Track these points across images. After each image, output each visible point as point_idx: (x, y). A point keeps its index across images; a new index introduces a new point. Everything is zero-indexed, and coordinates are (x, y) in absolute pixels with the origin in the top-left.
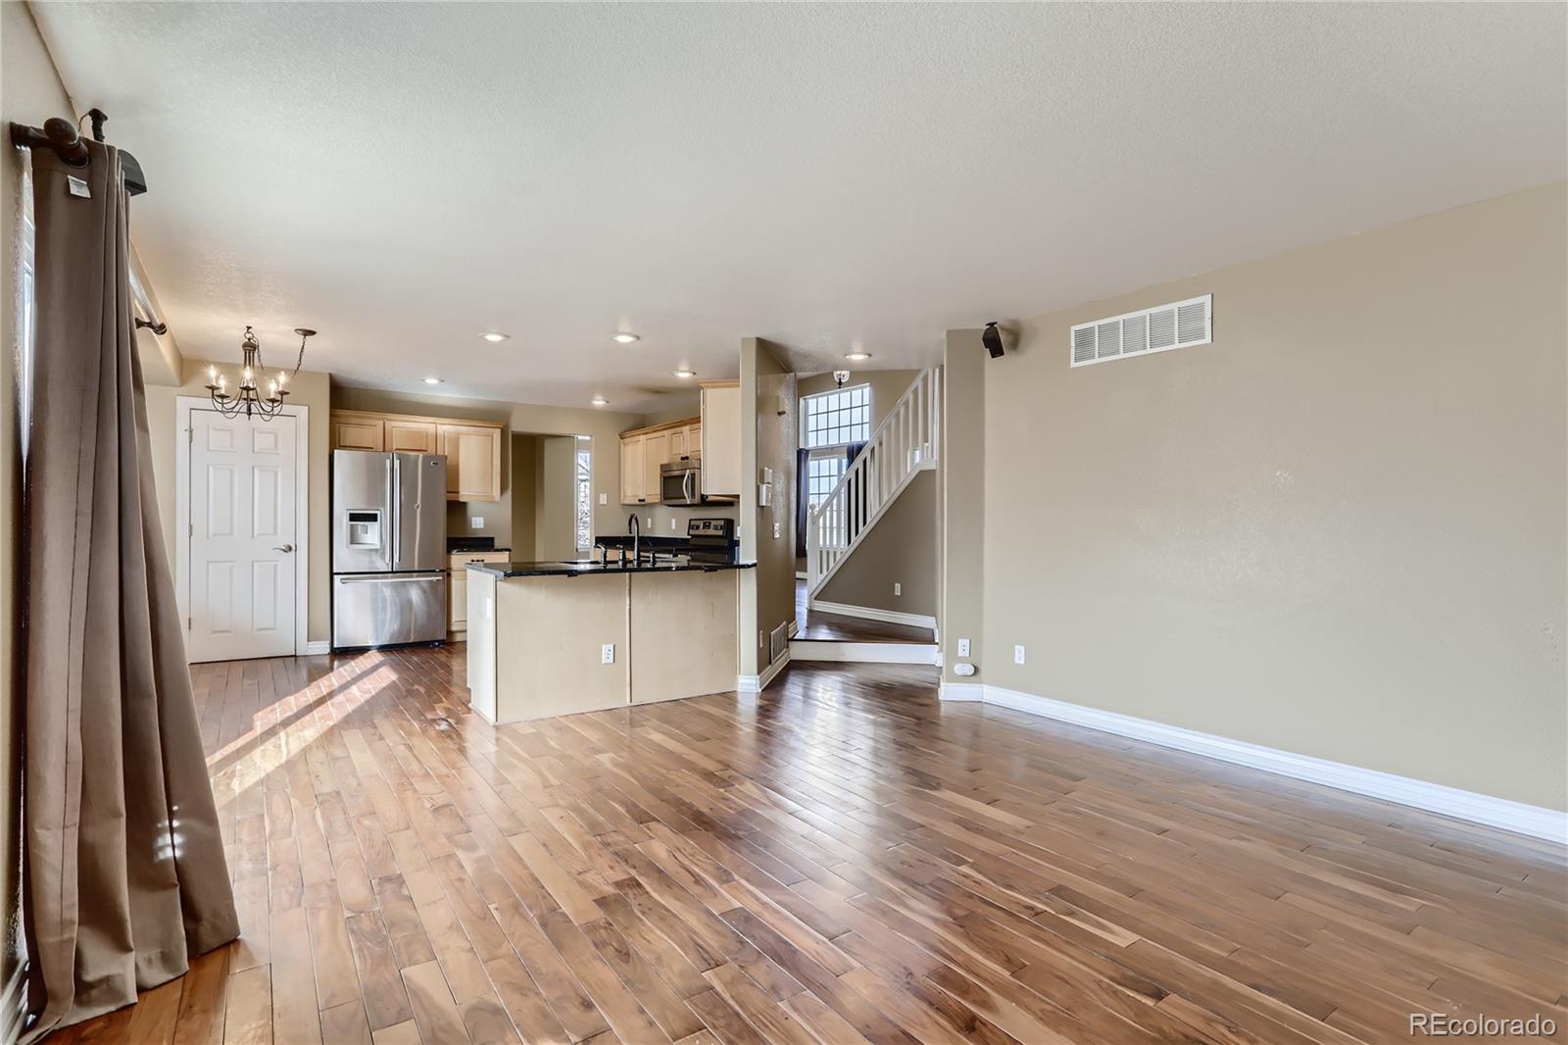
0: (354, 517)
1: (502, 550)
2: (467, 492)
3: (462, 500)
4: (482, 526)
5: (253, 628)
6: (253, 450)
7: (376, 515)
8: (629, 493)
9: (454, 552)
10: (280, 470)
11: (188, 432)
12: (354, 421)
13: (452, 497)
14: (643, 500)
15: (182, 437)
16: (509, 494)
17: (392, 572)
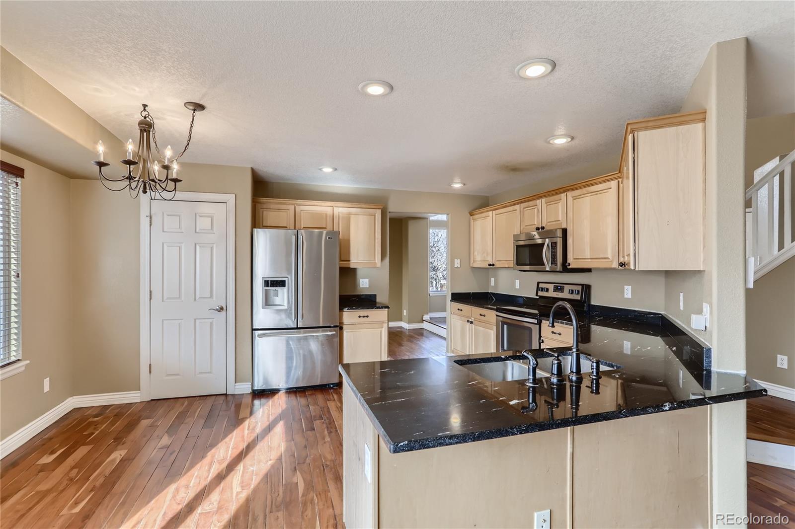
0: (267, 283)
1: (382, 308)
2: (356, 260)
3: (352, 266)
4: (368, 286)
5: (195, 371)
6: (195, 231)
7: (285, 281)
8: (478, 258)
9: (346, 310)
10: (215, 245)
11: (149, 218)
12: (272, 206)
13: (344, 264)
14: (493, 265)
15: (144, 222)
16: (387, 260)
17: (297, 328)
